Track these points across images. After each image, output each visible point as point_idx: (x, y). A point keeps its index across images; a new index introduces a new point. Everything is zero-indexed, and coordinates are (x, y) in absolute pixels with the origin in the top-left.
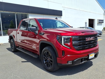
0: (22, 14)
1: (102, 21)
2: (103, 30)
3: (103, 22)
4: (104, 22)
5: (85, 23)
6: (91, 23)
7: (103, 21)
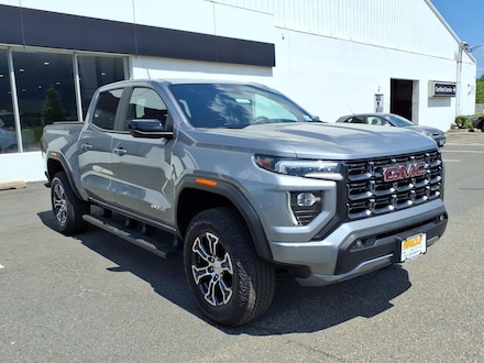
0: (98, 59)
1: (450, 90)
2: (453, 127)
3: (453, 94)
4: (457, 94)
5: (373, 98)
6: (402, 96)
7: (453, 86)
